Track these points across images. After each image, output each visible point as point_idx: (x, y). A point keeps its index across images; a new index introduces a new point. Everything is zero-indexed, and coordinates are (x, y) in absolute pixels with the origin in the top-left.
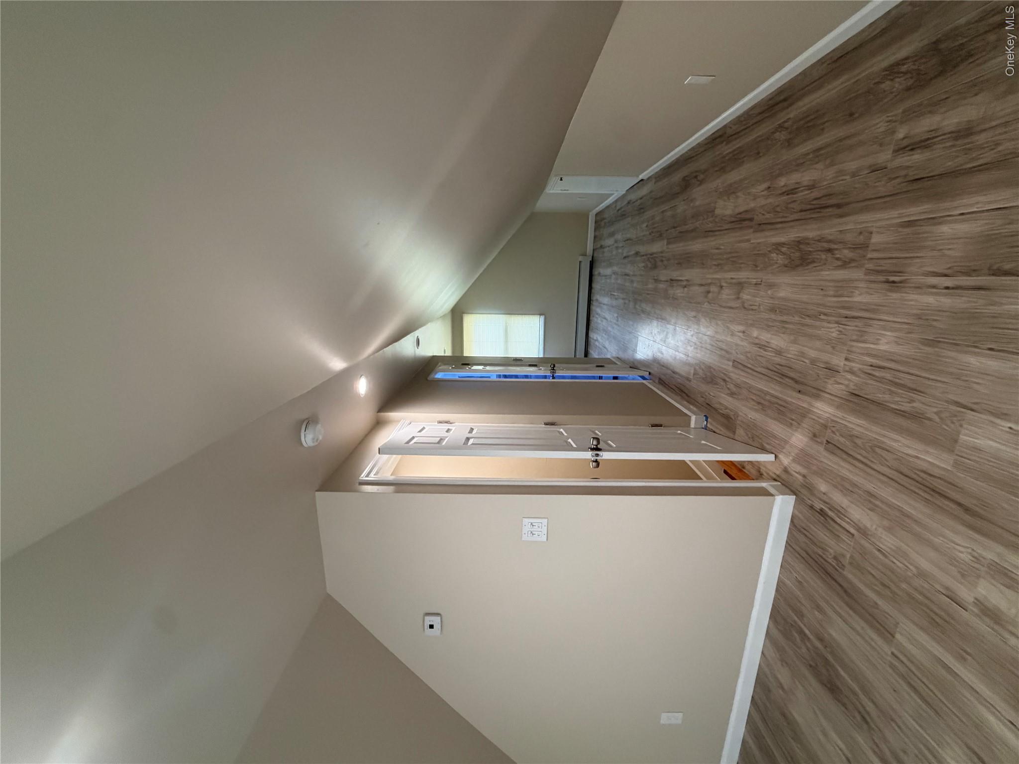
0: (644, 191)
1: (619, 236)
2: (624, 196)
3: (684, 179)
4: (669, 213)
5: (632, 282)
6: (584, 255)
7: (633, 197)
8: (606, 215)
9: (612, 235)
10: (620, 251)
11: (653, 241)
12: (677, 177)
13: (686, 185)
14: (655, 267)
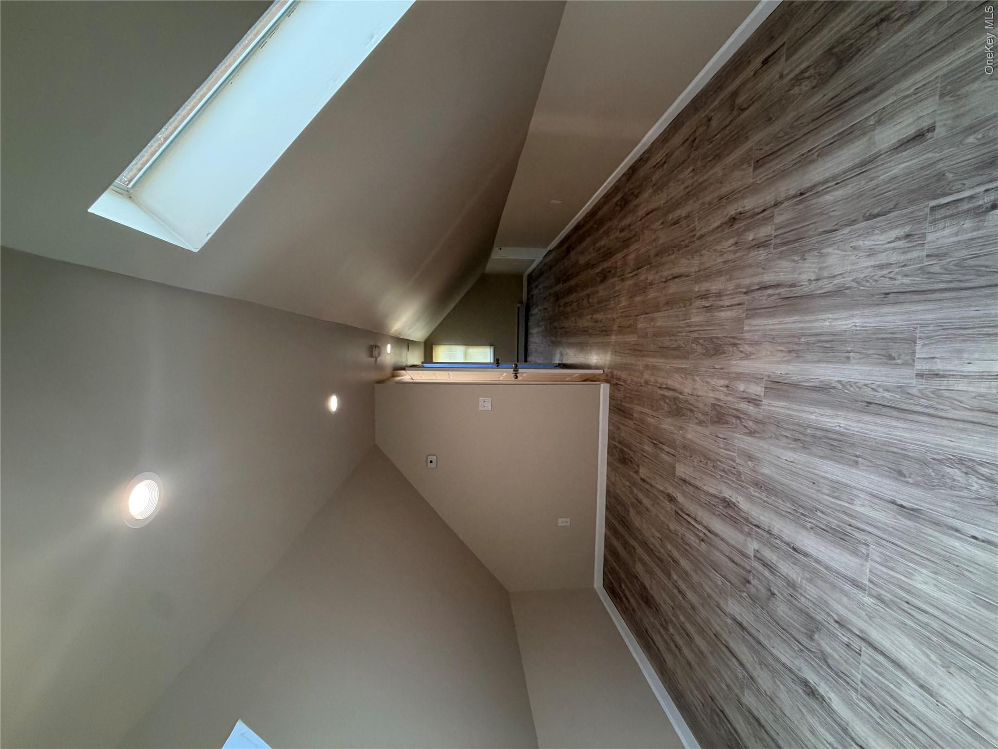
0: (551, 257)
1: (540, 286)
2: (542, 261)
3: (567, 247)
4: (562, 267)
5: (548, 312)
6: (521, 302)
7: (547, 260)
8: (533, 275)
9: (536, 287)
10: (541, 295)
11: (557, 284)
12: (565, 247)
13: (569, 250)
14: (558, 299)
